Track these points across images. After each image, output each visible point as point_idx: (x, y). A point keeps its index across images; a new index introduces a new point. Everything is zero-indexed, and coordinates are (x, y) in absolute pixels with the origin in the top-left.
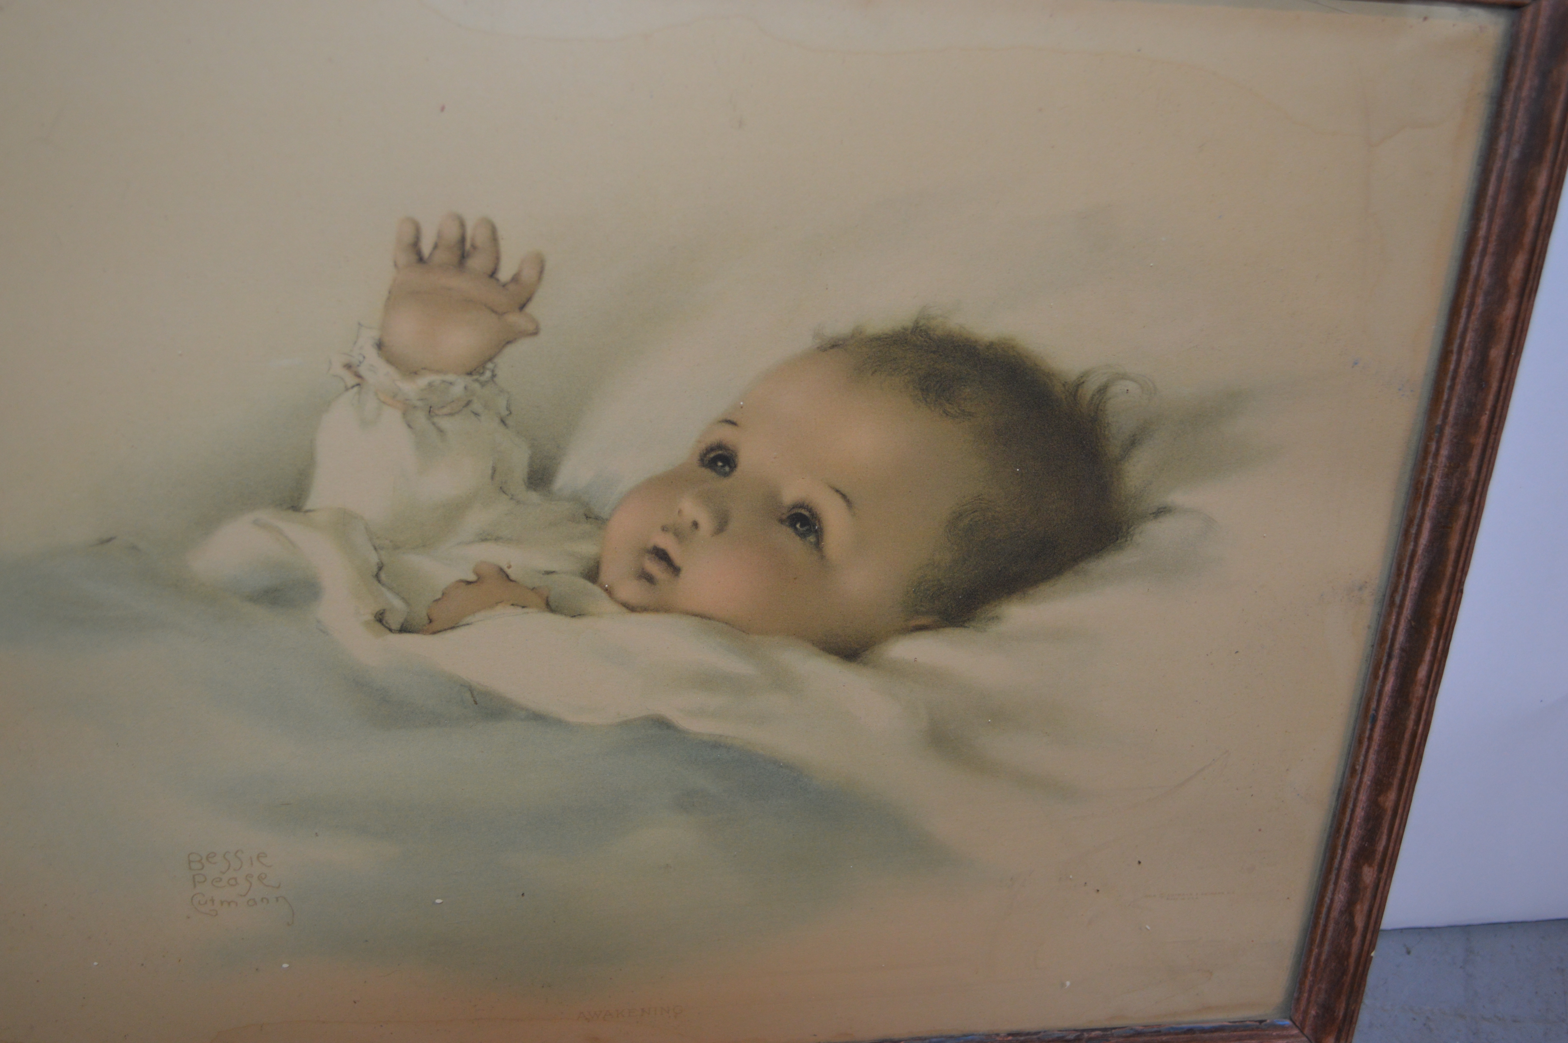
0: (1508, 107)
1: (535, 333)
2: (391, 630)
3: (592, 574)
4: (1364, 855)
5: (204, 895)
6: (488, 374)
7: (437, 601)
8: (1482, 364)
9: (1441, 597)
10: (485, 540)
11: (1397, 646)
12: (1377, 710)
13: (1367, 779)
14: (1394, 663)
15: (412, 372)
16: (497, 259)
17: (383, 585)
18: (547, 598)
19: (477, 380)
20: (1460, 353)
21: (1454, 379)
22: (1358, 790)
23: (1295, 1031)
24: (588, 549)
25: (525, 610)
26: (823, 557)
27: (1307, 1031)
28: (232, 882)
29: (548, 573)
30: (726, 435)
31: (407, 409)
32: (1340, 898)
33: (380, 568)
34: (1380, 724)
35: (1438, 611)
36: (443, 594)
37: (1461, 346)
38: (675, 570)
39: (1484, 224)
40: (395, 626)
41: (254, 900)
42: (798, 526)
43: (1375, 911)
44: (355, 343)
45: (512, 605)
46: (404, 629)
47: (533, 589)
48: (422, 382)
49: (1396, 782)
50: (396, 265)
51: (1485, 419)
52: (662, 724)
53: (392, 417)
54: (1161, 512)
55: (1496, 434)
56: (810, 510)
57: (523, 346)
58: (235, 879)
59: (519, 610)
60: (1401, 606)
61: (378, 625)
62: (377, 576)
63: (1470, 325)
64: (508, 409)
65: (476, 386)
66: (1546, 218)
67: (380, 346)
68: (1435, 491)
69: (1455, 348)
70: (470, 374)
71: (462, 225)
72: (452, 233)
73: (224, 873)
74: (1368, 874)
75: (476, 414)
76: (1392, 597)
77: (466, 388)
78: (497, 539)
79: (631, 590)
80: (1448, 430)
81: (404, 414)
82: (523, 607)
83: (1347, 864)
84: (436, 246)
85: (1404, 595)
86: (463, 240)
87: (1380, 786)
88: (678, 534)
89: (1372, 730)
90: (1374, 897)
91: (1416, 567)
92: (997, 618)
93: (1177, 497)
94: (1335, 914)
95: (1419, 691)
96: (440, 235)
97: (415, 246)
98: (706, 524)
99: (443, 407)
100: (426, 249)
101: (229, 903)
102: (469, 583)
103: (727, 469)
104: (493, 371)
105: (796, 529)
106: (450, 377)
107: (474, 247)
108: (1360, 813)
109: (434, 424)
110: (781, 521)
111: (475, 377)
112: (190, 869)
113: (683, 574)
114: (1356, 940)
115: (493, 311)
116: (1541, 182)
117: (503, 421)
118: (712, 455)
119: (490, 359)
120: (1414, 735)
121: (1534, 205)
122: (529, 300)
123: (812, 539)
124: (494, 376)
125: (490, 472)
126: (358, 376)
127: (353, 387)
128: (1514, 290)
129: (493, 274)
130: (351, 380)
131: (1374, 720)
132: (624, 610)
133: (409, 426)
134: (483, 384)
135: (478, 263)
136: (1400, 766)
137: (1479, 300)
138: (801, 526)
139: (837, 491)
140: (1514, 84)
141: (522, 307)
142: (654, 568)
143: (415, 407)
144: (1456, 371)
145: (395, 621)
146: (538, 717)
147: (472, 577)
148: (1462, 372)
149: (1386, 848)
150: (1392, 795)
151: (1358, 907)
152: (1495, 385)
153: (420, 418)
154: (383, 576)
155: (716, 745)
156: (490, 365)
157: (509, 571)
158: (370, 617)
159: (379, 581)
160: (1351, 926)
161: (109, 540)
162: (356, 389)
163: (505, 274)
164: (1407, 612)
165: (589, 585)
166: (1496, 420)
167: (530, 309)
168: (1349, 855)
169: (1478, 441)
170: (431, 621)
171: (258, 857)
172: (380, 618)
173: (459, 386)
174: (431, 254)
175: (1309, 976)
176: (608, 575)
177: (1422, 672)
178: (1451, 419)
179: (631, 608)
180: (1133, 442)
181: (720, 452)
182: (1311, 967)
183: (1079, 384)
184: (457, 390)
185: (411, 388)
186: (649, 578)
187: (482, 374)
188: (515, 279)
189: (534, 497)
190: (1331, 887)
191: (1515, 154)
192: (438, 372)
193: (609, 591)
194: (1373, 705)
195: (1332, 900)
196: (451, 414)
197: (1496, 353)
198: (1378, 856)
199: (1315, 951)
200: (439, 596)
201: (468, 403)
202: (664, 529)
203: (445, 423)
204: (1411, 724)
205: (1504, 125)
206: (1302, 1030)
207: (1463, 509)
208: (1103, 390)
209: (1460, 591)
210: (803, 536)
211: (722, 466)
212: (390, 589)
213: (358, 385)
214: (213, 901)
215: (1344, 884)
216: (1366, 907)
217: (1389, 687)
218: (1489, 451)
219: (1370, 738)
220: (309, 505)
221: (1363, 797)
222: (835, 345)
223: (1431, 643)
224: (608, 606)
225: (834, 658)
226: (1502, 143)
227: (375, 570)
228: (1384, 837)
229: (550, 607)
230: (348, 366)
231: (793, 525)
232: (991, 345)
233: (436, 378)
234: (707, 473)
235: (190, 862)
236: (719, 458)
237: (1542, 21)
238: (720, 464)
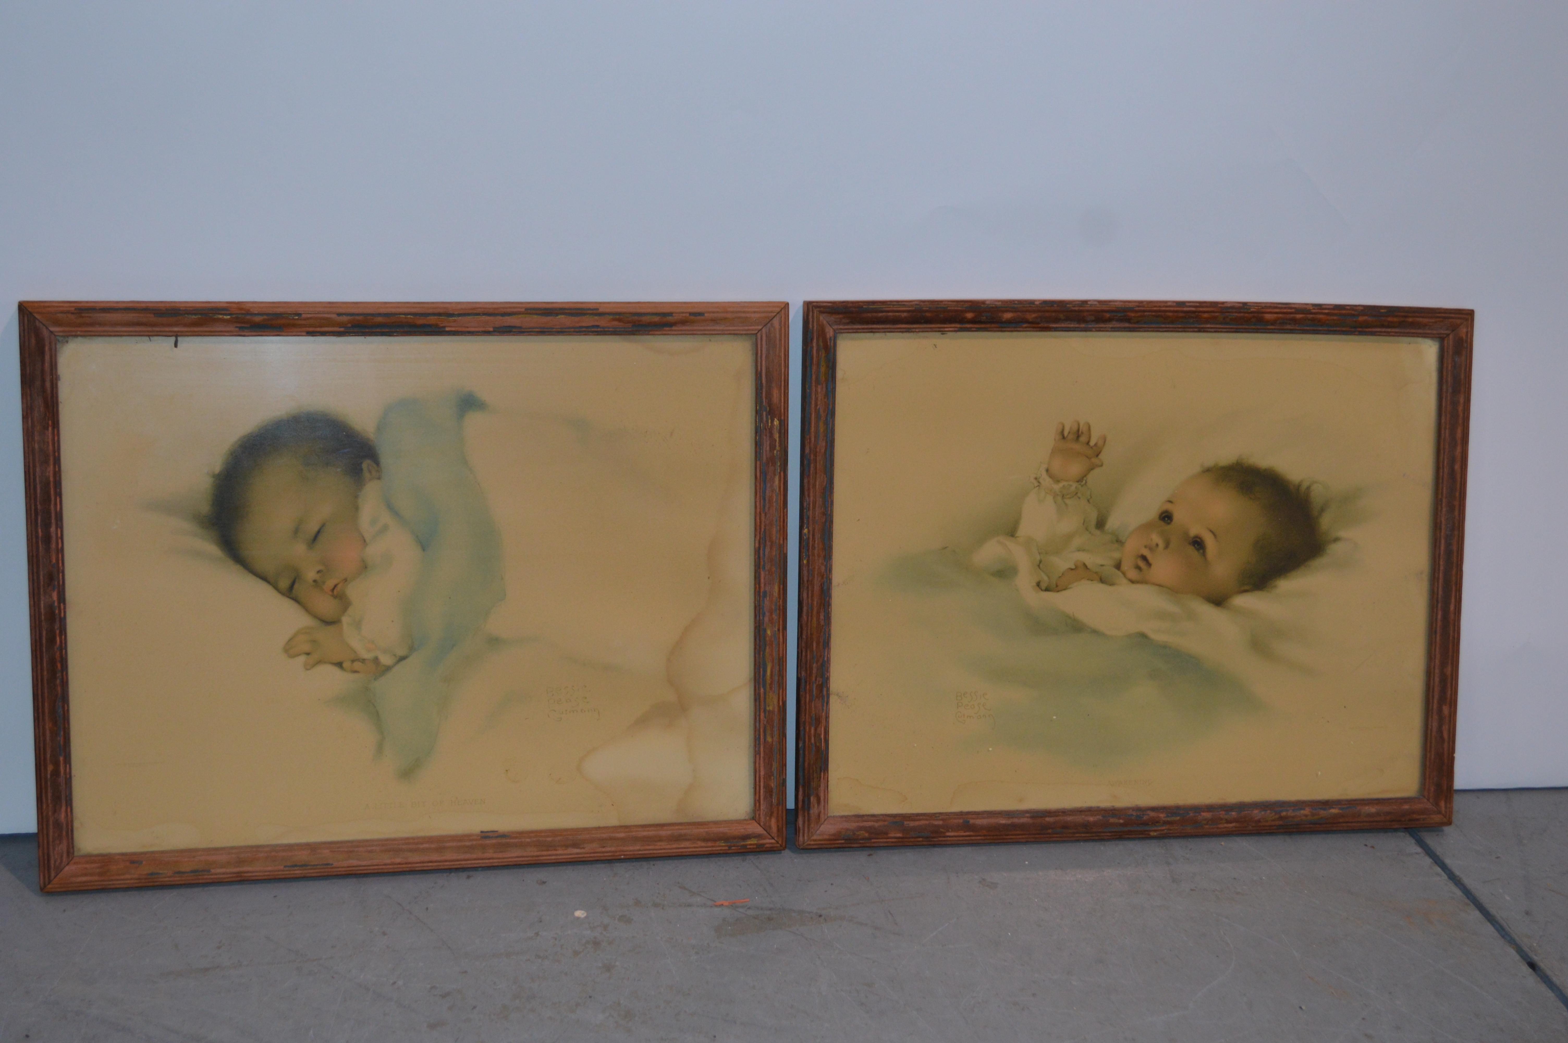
0: (1445, 373)
1: (1102, 465)
2: (1042, 590)
3: (1118, 566)
4: (1442, 700)
5: (961, 713)
6: (1084, 482)
7: (1060, 577)
8: (1452, 473)
9: (1454, 572)
10: (1079, 551)
11: (1440, 596)
12: (1436, 628)
13: (1437, 662)
14: (1440, 605)
15: (1058, 481)
16: (1090, 437)
17: (1041, 570)
18: (1101, 577)
19: (1080, 484)
20: (1443, 468)
21: (1443, 479)
22: (1434, 668)
23: (1426, 800)
24: (1117, 555)
25: (1092, 582)
26: (1206, 559)
27: (1431, 800)
28: (973, 707)
29: (1102, 565)
30: (1169, 507)
31: (1055, 495)
32: (1435, 725)
33: (1040, 562)
34: (1438, 635)
35: (1454, 578)
36: (1063, 574)
37: (1443, 465)
38: (1149, 564)
39: (1443, 417)
40: (1043, 588)
41: (980, 716)
42: (1196, 546)
43: (1452, 730)
44: (1039, 469)
45: (1088, 579)
46: (1047, 590)
47: (1096, 573)
48: (1061, 485)
49: (1450, 662)
50: (1055, 440)
51: (1457, 494)
52: (1143, 636)
53: (1050, 499)
54: (1337, 540)
55: (1463, 500)
56: (1200, 538)
57: (1097, 471)
58: (974, 705)
59: (1090, 582)
60: (1438, 578)
61: (1038, 588)
62: (1039, 566)
63: (1445, 457)
64: (1090, 496)
65: (1080, 486)
66: (1466, 413)
67: (1047, 470)
68: (1443, 527)
69: (1441, 466)
70: (1078, 482)
71: (1079, 425)
72: (1075, 428)
73: (969, 702)
74: (1446, 710)
75: (1079, 498)
76: (1434, 574)
77: (1076, 487)
78: (1084, 550)
79: (1133, 574)
80: (1444, 500)
81: (1054, 498)
82: (1092, 580)
83: (1435, 706)
84: (1069, 433)
85: (1439, 573)
86: (1078, 430)
87: (1443, 665)
88: (1151, 549)
89: (1436, 638)
90: (1450, 721)
91: (1441, 560)
92: (1275, 587)
93: (1342, 534)
94: (1434, 733)
95: (1452, 616)
96: (1071, 428)
97: (1062, 432)
98: (1161, 545)
99: (1068, 495)
100: (1066, 434)
101: (970, 717)
102: (1072, 569)
103: (1169, 521)
104: (1086, 481)
105: (1195, 547)
106: (1071, 483)
107: (1082, 433)
108: (1437, 679)
109: (1064, 502)
110: (1190, 544)
111: (1080, 483)
112: (957, 700)
113: (1152, 567)
114: (1446, 745)
115: (1087, 457)
116: (1462, 400)
117: (1088, 501)
118: (1164, 515)
119: (1085, 476)
120: (1454, 638)
121: (1460, 408)
122: (1100, 453)
123: (1201, 551)
124: (1086, 482)
125: (1083, 522)
126: (1039, 482)
127: (1037, 486)
128: (1459, 441)
129: (1088, 443)
130: (1036, 484)
131: (1436, 632)
132: (1129, 582)
133: (1055, 503)
134: (1082, 486)
135: (1083, 439)
136: (1450, 654)
137: (1447, 447)
138: (1198, 545)
139: (1211, 531)
140: (1445, 365)
141: (1097, 456)
142: (1141, 564)
143: (1058, 495)
144: (1443, 476)
145: (1044, 586)
146: (1095, 632)
147: (1073, 567)
148: (1445, 476)
149: (1451, 695)
150: (1449, 668)
151: (1444, 727)
152: (1459, 480)
153: (1059, 499)
154: (1041, 565)
155: (1165, 646)
156: (1085, 479)
157: (1087, 564)
158: (1034, 584)
159: (1039, 568)
160: (1442, 737)
161: (946, 548)
162: (1038, 488)
163: (1092, 443)
164: (1441, 581)
165: (1117, 571)
166: (1462, 494)
167: (1101, 456)
168: (1435, 701)
169: (1456, 503)
170: (1057, 586)
171: (983, 695)
172: (1038, 584)
173: (1074, 485)
174: (1067, 436)
175: (1428, 769)
176: (1124, 567)
177: (1452, 608)
178: (1444, 495)
179: (1132, 582)
180: (1322, 510)
181: (1166, 514)
182: (1428, 764)
183: (1299, 486)
184: (1073, 488)
185: (1057, 487)
186: (1138, 568)
187: (1082, 481)
188: (1096, 445)
189: (1098, 532)
190: (1430, 719)
191: (1450, 390)
192: (1066, 481)
193: (1124, 574)
194: (1434, 625)
195: (1432, 726)
196: (1070, 498)
197: (1457, 467)
198: (1448, 700)
199: (1428, 755)
200: (1061, 575)
201: (1077, 493)
202: (1146, 547)
203: (1068, 501)
204: (1451, 633)
205: (1444, 381)
206: (1428, 800)
207: (1456, 533)
208: (1308, 488)
209: (1461, 571)
210: (1198, 550)
211: (1168, 520)
212: (1043, 571)
213: (1039, 486)
214: (964, 715)
215: (1435, 717)
216: (1447, 727)
217: (1439, 617)
218: (1462, 507)
219: (1436, 642)
220: (1017, 535)
221: (1437, 671)
222: (1208, 470)
223: (1453, 594)
224: (1124, 581)
225: (1212, 605)
226: (1444, 387)
227: (1039, 563)
228: (1450, 690)
229: (1102, 581)
230: (1036, 479)
231: (1194, 545)
232: (1265, 470)
233: (1065, 483)
234: (1162, 523)
235: (957, 696)
236: (1166, 516)
237: (1451, 342)
238: (1166, 519)
